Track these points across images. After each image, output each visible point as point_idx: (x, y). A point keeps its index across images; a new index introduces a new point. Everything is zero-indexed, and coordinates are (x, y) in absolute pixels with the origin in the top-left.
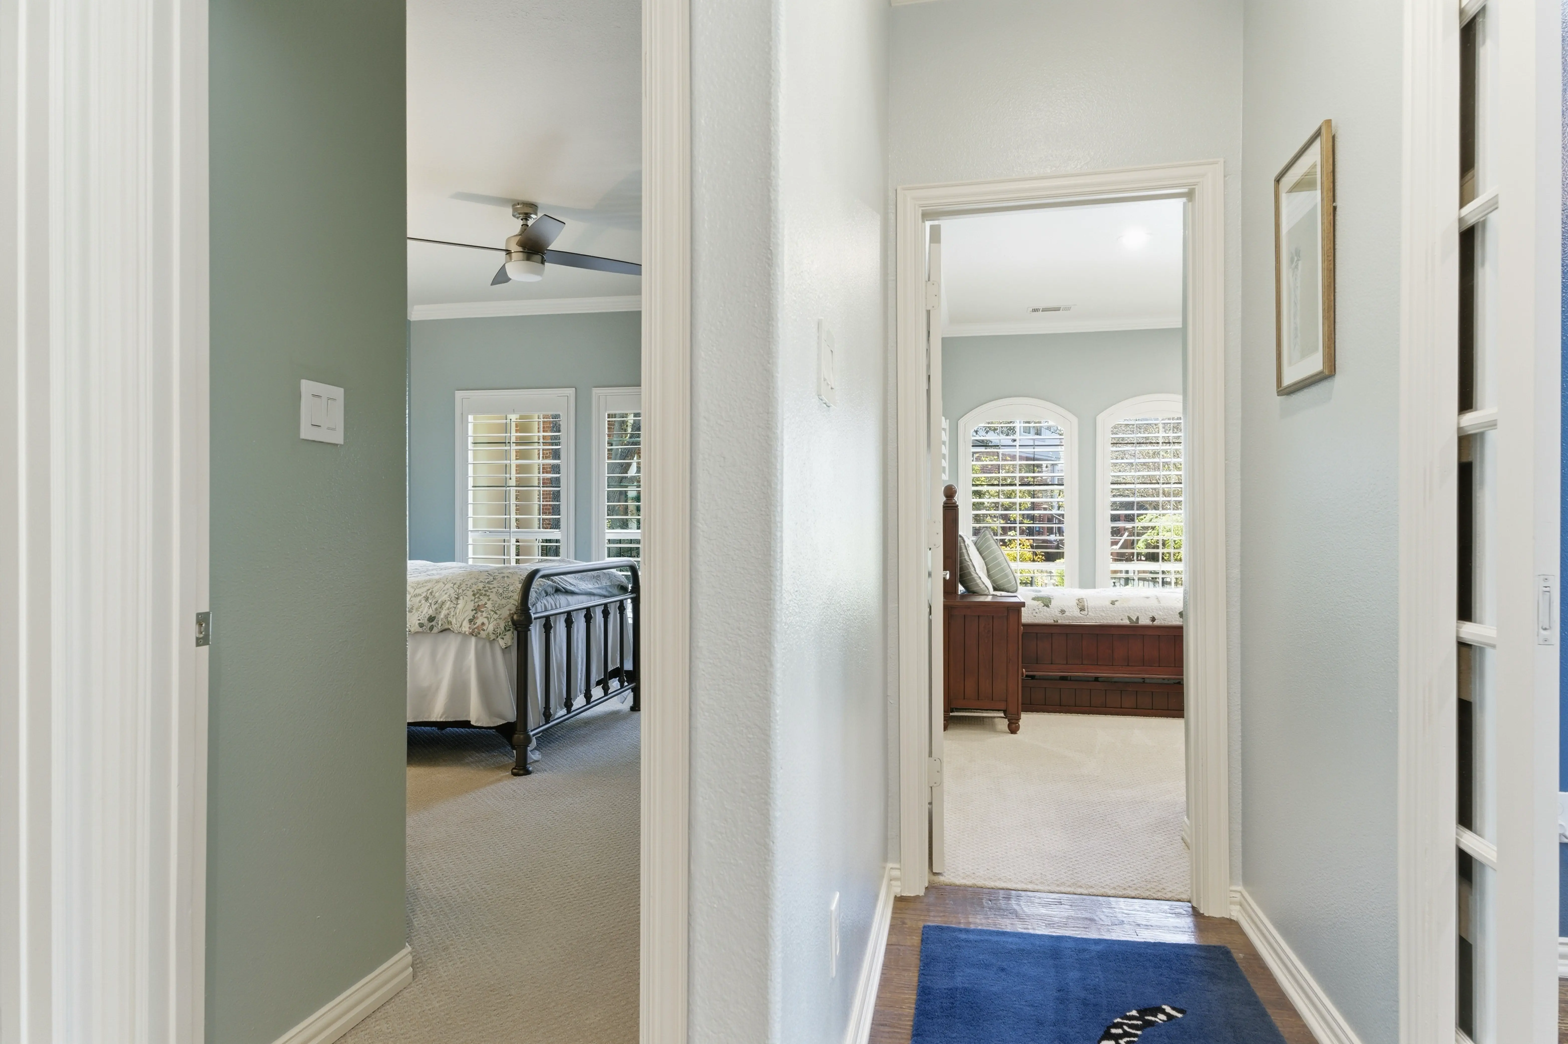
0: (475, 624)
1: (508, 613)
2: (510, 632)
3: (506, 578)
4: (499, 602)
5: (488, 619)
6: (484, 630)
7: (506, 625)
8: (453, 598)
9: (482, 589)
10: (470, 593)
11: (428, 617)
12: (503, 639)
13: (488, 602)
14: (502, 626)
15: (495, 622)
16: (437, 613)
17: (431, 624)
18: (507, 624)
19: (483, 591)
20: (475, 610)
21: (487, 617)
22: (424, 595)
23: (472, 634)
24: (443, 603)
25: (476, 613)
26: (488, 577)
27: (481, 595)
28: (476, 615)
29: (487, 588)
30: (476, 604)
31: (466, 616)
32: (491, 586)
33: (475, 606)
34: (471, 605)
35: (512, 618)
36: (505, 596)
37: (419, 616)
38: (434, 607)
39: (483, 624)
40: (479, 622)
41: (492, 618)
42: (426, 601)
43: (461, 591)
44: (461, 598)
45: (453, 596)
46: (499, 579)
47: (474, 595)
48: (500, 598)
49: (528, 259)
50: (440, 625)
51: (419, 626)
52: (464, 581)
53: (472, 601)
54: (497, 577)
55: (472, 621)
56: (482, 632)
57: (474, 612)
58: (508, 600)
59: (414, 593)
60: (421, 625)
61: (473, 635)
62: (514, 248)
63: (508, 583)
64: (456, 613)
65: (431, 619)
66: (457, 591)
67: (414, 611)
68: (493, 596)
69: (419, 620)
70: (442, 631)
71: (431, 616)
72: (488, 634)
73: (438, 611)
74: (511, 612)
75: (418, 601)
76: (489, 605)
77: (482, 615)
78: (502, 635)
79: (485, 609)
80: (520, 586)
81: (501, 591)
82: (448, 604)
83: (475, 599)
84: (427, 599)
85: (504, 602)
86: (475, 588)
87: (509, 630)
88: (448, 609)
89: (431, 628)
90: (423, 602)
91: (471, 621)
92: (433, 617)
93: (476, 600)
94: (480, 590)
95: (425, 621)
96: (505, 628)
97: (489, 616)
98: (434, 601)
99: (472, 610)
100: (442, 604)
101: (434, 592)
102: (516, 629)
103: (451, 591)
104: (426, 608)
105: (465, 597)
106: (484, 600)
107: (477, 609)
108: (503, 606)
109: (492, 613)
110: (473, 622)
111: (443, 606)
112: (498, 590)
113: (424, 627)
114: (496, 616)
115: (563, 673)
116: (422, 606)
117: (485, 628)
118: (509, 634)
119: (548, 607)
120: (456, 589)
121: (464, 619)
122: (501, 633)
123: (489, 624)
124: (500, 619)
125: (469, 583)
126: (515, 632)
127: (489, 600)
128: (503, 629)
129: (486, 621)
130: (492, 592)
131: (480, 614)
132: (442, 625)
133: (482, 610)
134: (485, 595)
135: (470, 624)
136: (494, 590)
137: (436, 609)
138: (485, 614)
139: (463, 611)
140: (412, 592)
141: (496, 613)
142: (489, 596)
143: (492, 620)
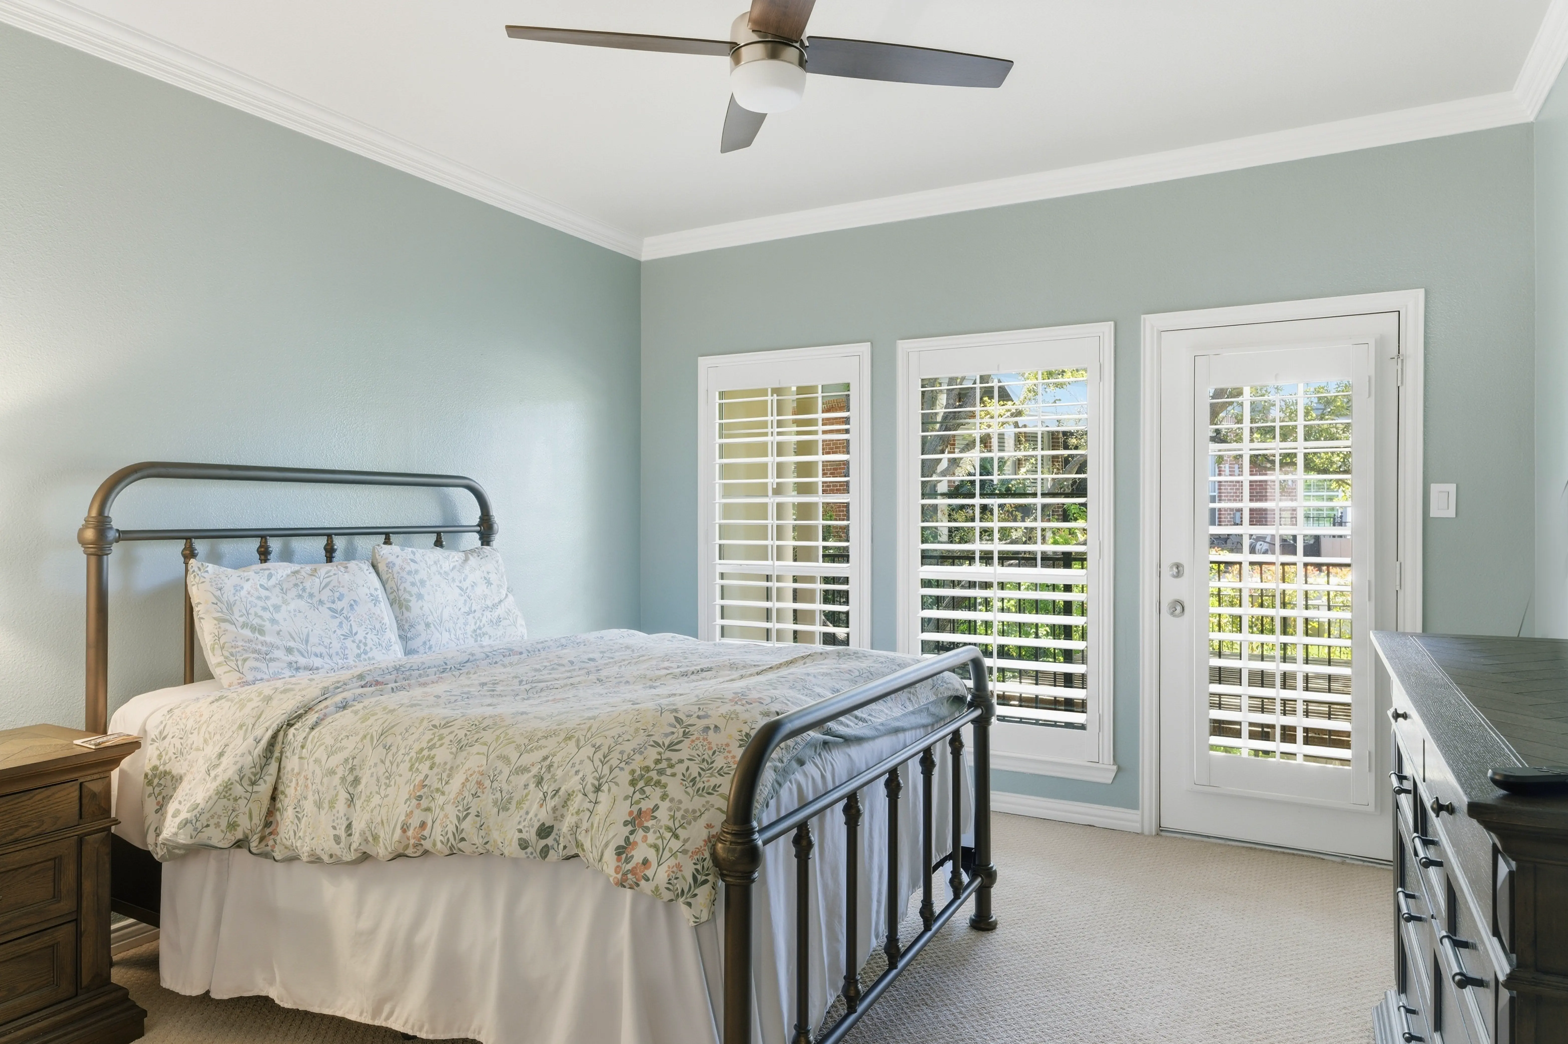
0: (628, 860)
1: (704, 834)
2: (707, 887)
3: (711, 732)
4: (687, 804)
5: (657, 850)
6: (647, 879)
7: (697, 870)
8: (589, 788)
9: (652, 766)
10: (624, 777)
11: (537, 825)
12: (689, 904)
13: (660, 803)
14: (688, 871)
15: (672, 862)
16: (556, 819)
17: (543, 842)
18: (699, 867)
19: (653, 774)
20: (631, 823)
21: (656, 847)
22: (535, 770)
23: (622, 884)
24: (569, 795)
25: (632, 832)
26: (674, 730)
27: (647, 784)
28: (632, 838)
29: (664, 764)
30: (635, 809)
31: (610, 837)
32: (675, 757)
33: (631, 813)
34: (623, 811)
35: (714, 847)
36: (702, 785)
37: (519, 823)
38: (551, 803)
39: (646, 862)
40: (639, 854)
41: (667, 849)
42: (537, 786)
43: (606, 770)
44: (605, 788)
45: (590, 780)
46: (696, 735)
47: (633, 783)
48: (689, 790)
49: (773, 55)
50: (561, 847)
51: (520, 845)
52: (620, 740)
53: (626, 798)
54: (691, 729)
55: (624, 852)
56: (643, 883)
57: (630, 828)
58: (708, 797)
59: (519, 764)
60: (524, 845)
61: (624, 887)
62: (745, 35)
63: (715, 748)
64: (592, 824)
65: (544, 831)
66: (599, 771)
67: (513, 806)
68: (675, 788)
69: (520, 831)
70: (568, 858)
71: (543, 824)
72: (657, 888)
73: (558, 813)
74: (714, 832)
75: (522, 783)
76: (663, 814)
77: (645, 839)
78: (687, 895)
79: (654, 822)
80: (739, 753)
81: (694, 771)
82: (577, 801)
83: (634, 793)
84: (539, 782)
85: (698, 802)
86: (638, 763)
87: (705, 882)
88: (578, 813)
89: (545, 852)
90: (532, 786)
91: (620, 851)
92: (549, 827)
93: (638, 796)
94: (647, 769)
95: (531, 835)
96: (695, 878)
97: (659, 842)
98: (551, 789)
99: (626, 824)
100: (568, 799)
101: (556, 765)
102: (723, 876)
103: (588, 768)
104: (535, 806)
105: (614, 788)
106: (655, 794)
107: (636, 821)
108: (696, 815)
109: (668, 835)
110: (624, 855)
111: (569, 803)
112: (688, 769)
113: (529, 850)
114: (675, 845)
115: (840, 917)
116: (529, 797)
117: (649, 873)
118: (704, 892)
119: (805, 791)
120: (597, 763)
121: (606, 845)
122: (686, 891)
123: (659, 865)
124: (685, 852)
125: (628, 747)
126: (721, 884)
127: (664, 797)
128: (690, 880)
129: (652, 855)
130: (674, 775)
131: (640, 833)
132: (565, 847)
133: (646, 824)
134: (658, 783)
135: (619, 860)
136: (680, 769)
137: (555, 809)
138: (651, 838)
139: (607, 824)
140: (513, 760)
141: (677, 837)
142: (665, 786)
143: (667, 854)
